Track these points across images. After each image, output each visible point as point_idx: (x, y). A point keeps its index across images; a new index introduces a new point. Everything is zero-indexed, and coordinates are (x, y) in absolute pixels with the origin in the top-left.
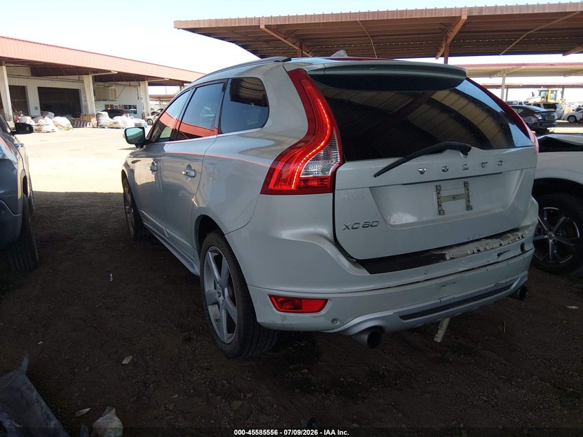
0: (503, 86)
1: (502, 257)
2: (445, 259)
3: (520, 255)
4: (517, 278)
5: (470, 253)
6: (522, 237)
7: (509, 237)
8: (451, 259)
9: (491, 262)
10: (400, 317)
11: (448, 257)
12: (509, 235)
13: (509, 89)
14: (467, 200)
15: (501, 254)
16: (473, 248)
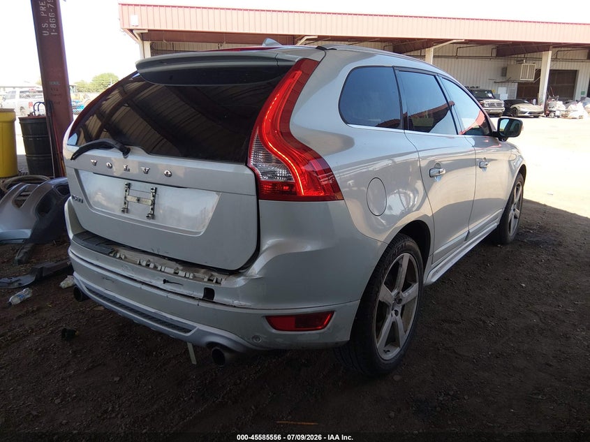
1: (169, 287)
2: (115, 255)
3: (199, 299)
4: (195, 327)
5: (138, 262)
6: (219, 283)
8: (119, 258)
9: (153, 284)
14: (151, 207)
15: (168, 282)
16: (144, 259)
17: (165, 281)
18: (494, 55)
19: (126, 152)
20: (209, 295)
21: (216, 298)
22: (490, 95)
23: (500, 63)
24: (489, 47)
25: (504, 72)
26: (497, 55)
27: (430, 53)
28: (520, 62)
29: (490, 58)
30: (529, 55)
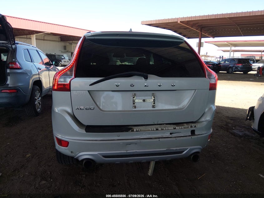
0: (230, 51)
1: (174, 135)
2: (133, 131)
3: (189, 136)
4: (188, 149)
5: (150, 130)
6: (195, 127)
7: (184, 125)
8: (137, 131)
9: (164, 137)
10: (103, 156)
11: (135, 130)
12: (185, 124)
13: (235, 52)
14: (153, 103)
15: (172, 133)
16: (154, 128)
17: (171, 134)
18: (60, 40)
19: (146, 78)
20: (193, 132)
21: (196, 133)
22: (63, 57)
23: (63, 44)
24: (58, 37)
25: (65, 48)
26: (61, 40)
27: (34, 37)
28: (71, 44)
29: (58, 41)
30: (73, 42)
